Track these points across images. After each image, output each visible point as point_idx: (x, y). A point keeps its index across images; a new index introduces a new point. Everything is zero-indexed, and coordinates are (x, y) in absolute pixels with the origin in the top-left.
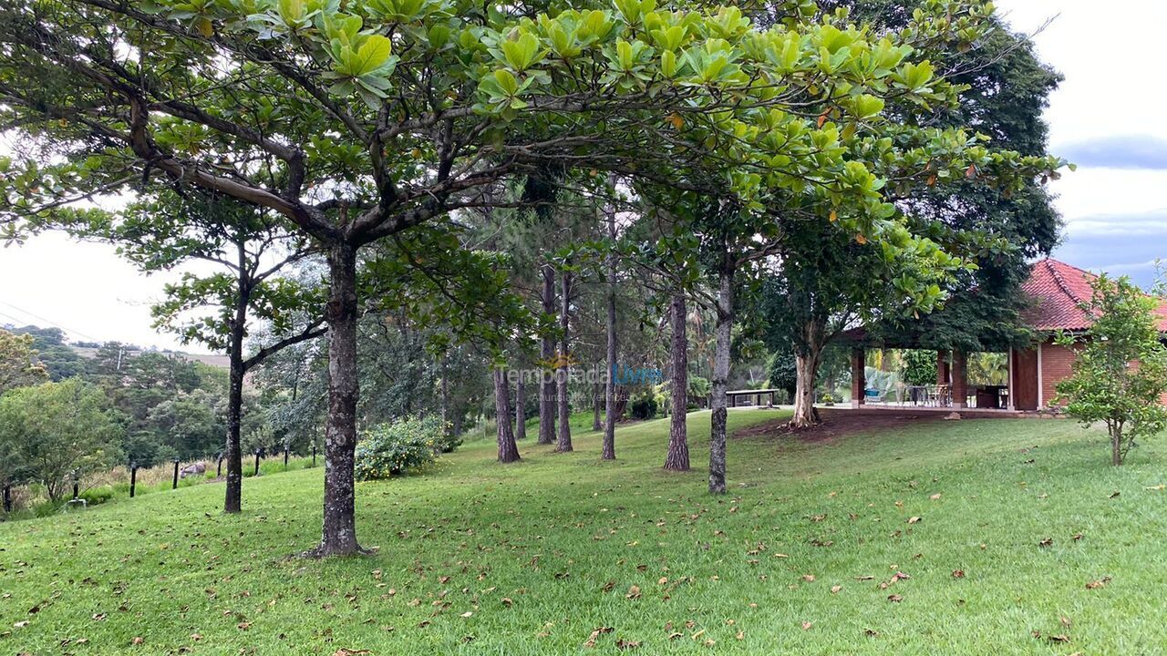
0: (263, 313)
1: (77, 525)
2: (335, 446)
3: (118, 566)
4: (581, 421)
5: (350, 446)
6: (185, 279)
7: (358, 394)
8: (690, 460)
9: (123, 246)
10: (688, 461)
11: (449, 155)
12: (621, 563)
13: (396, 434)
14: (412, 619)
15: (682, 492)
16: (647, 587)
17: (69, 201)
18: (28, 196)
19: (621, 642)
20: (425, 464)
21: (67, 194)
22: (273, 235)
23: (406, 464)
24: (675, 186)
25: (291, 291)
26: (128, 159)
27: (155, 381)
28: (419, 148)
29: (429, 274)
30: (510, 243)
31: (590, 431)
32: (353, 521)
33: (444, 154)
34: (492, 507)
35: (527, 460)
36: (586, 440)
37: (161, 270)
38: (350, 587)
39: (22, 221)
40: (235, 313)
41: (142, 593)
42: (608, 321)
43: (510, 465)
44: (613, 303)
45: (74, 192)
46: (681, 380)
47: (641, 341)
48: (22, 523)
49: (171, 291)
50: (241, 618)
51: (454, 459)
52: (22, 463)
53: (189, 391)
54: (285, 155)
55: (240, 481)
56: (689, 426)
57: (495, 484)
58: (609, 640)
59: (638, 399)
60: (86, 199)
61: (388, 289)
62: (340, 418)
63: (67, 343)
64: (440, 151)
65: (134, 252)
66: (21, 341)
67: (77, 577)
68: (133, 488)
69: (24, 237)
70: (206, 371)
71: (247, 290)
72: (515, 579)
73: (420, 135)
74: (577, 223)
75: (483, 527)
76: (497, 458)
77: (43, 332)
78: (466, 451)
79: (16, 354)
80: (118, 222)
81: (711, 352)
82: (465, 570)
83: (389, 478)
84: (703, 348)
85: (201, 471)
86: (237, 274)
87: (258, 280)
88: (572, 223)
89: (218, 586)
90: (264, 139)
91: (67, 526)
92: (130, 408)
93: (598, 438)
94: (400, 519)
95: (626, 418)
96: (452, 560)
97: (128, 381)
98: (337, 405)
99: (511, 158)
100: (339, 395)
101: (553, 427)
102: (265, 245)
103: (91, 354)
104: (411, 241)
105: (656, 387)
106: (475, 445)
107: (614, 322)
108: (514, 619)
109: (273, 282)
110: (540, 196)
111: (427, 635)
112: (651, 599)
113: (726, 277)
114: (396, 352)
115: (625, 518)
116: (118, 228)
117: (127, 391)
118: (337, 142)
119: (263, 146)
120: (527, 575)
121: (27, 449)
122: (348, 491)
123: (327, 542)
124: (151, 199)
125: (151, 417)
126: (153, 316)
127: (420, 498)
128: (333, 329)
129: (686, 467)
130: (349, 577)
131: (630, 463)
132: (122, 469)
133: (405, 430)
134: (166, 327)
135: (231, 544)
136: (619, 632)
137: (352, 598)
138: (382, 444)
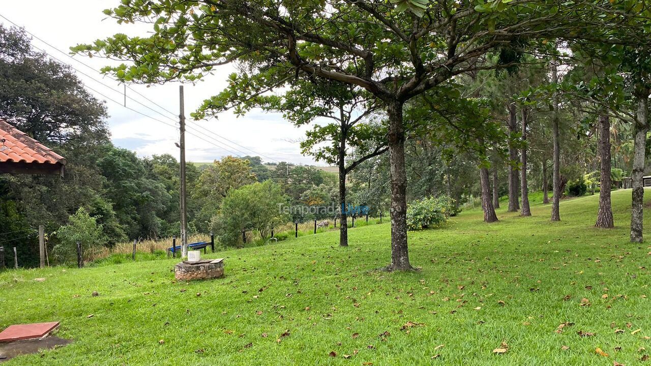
0: (353, 143)
1: (275, 250)
2: (396, 212)
3: (294, 271)
4: (536, 198)
5: (403, 212)
6: (315, 128)
7: (406, 183)
8: (614, 221)
9: (286, 113)
10: (613, 222)
11: (454, 42)
12: (574, 284)
13: (424, 206)
14: (446, 309)
15: (609, 241)
16: (594, 299)
17: (262, 92)
18: (245, 91)
19: (580, 333)
20: (441, 223)
21: (262, 88)
22: (357, 101)
23: (431, 222)
24: (606, 42)
25: (366, 131)
26: (287, 67)
27: (302, 181)
28: (434, 41)
29: (441, 114)
30: (489, 92)
31: (542, 204)
32: (407, 252)
33: (451, 42)
34: (484, 248)
35: (502, 221)
36: (539, 210)
37: (304, 124)
38: (409, 288)
39: (243, 104)
40: (340, 144)
41: (307, 285)
42: (553, 136)
43: (491, 224)
44: (557, 124)
45: (265, 88)
46: (607, 171)
47: (575, 147)
48: (251, 249)
49: (309, 134)
50: (354, 301)
51: (457, 220)
52: (248, 221)
53: (318, 185)
54: (363, 55)
55: (346, 230)
56: (613, 200)
57: (484, 234)
58: (571, 330)
59: (574, 183)
60: (269, 91)
61: (418, 125)
62: (397, 197)
63: (263, 163)
64: (449, 40)
65: (291, 116)
66: (245, 163)
67: (277, 275)
68: (296, 233)
69: (245, 112)
70: (325, 175)
71: (345, 132)
72: (504, 290)
73: (435, 33)
74: (532, 75)
75: (480, 259)
76: (484, 220)
77: (253, 159)
78: (464, 215)
79: (244, 169)
80: (283, 101)
81: (625, 152)
82: (473, 283)
83: (422, 230)
84: (619, 150)
85: (326, 225)
86: (340, 123)
87: (350, 125)
88: (529, 75)
89: (341, 283)
90: (352, 48)
91: (270, 251)
92: (292, 194)
93: (547, 208)
94: (431, 252)
95: (565, 196)
96: (464, 277)
97: (290, 181)
98: (395, 190)
99: (492, 38)
100: (396, 185)
101: (518, 202)
102: (353, 106)
103: (273, 168)
104: (432, 96)
105: (585, 176)
106: (469, 212)
107: (557, 135)
108: (507, 313)
109: (358, 126)
110: (509, 60)
111: (456, 318)
112: (598, 308)
113: (642, 100)
114: (421, 161)
115: (572, 257)
116: (284, 104)
117: (290, 186)
118: (389, 44)
119: (351, 52)
120: (511, 288)
121: (251, 214)
122: (403, 238)
123: (394, 263)
124: (298, 88)
125: (302, 198)
126: (301, 148)
127: (440, 241)
128: (392, 149)
129: (611, 226)
130: (407, 283)
131: (570, 223)
132: (290, 224)
133: (429, 204)
134: (308, 153)
135: (345, 263)
136: (578, 326)
137: (410, 294)
138: (417, 211)
